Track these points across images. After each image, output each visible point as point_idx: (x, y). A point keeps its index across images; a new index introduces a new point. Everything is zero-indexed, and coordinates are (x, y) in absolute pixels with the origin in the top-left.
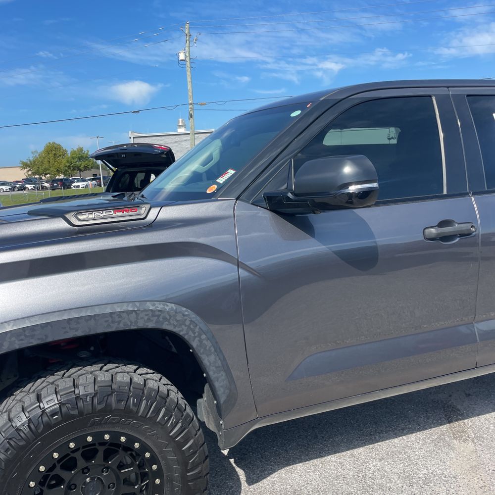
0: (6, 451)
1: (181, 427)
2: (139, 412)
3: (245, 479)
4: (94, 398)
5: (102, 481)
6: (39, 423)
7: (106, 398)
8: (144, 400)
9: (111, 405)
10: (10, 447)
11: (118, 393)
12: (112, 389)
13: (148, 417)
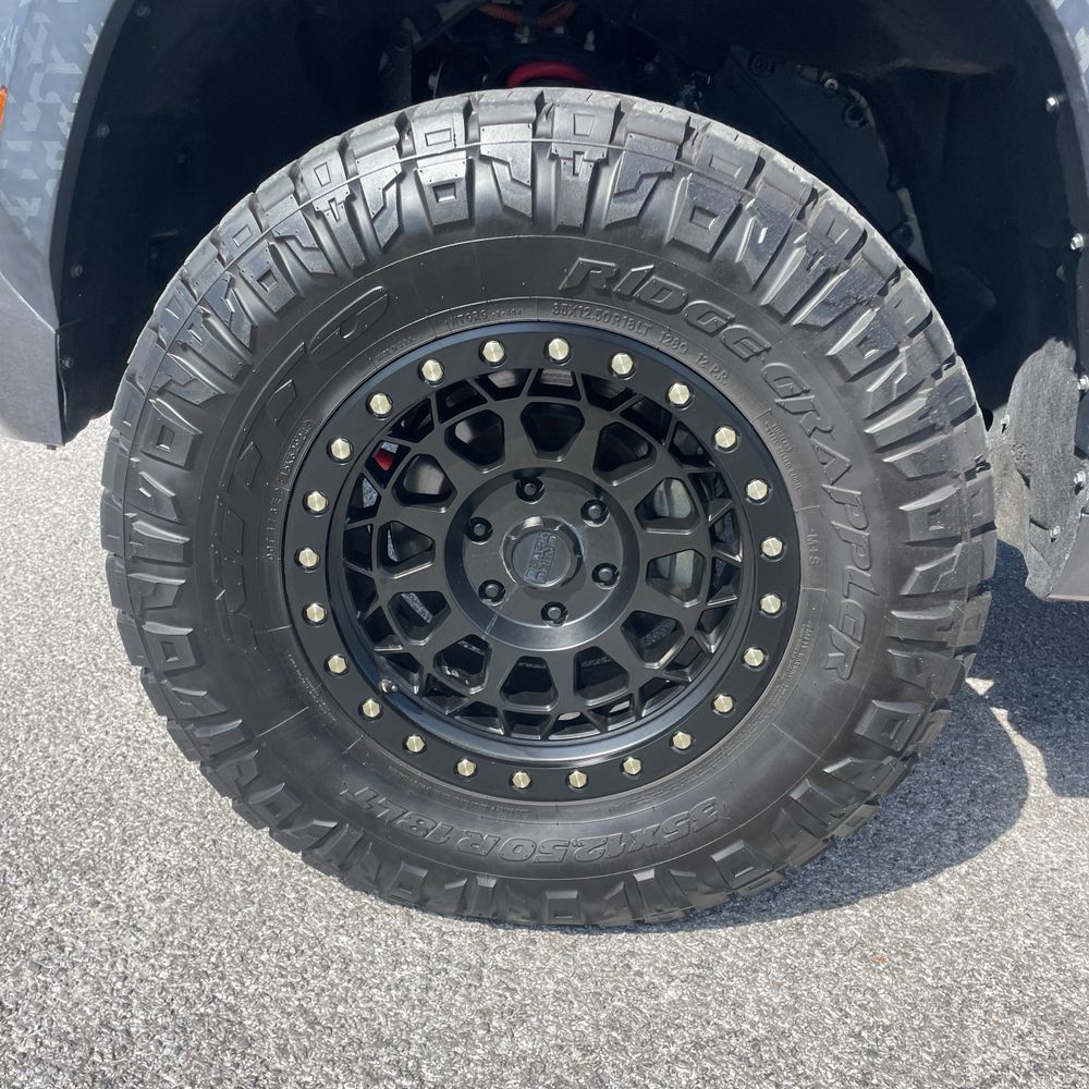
0: (259, 281)
1: (922, 415)
2: (765, 290)
3: (1044, 774)
4: (604, 171)
5: (577, 549)
6: (384, 208)
7: (649, 183)
8: (800, 244)
9: (661, 221)
10: (276, 269)
11: (700, 180)
12: (679, 156)
13: (797, 320)
